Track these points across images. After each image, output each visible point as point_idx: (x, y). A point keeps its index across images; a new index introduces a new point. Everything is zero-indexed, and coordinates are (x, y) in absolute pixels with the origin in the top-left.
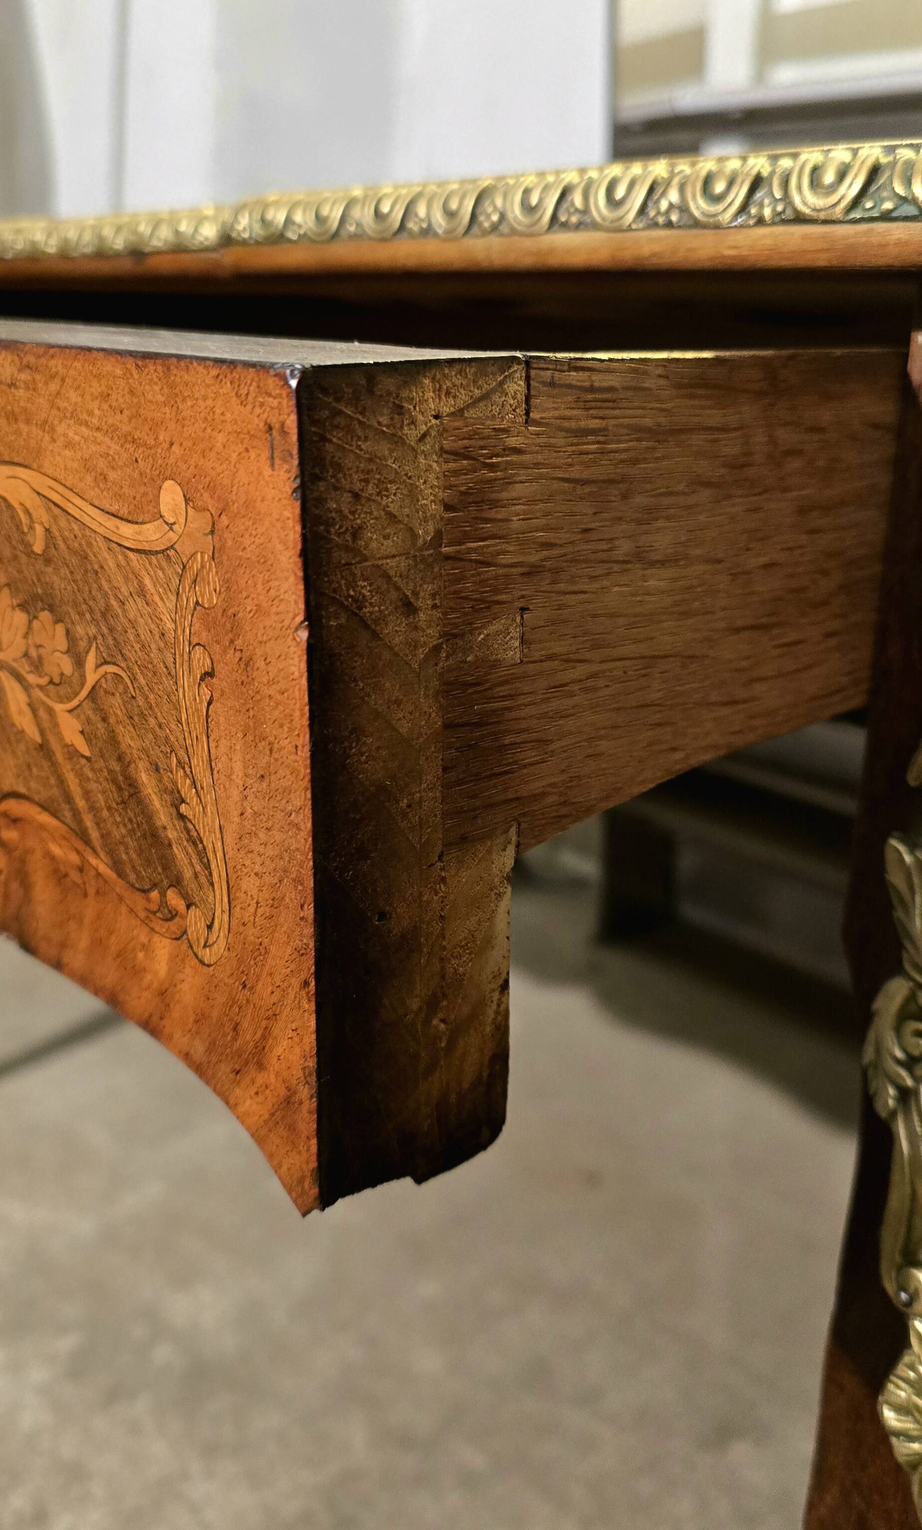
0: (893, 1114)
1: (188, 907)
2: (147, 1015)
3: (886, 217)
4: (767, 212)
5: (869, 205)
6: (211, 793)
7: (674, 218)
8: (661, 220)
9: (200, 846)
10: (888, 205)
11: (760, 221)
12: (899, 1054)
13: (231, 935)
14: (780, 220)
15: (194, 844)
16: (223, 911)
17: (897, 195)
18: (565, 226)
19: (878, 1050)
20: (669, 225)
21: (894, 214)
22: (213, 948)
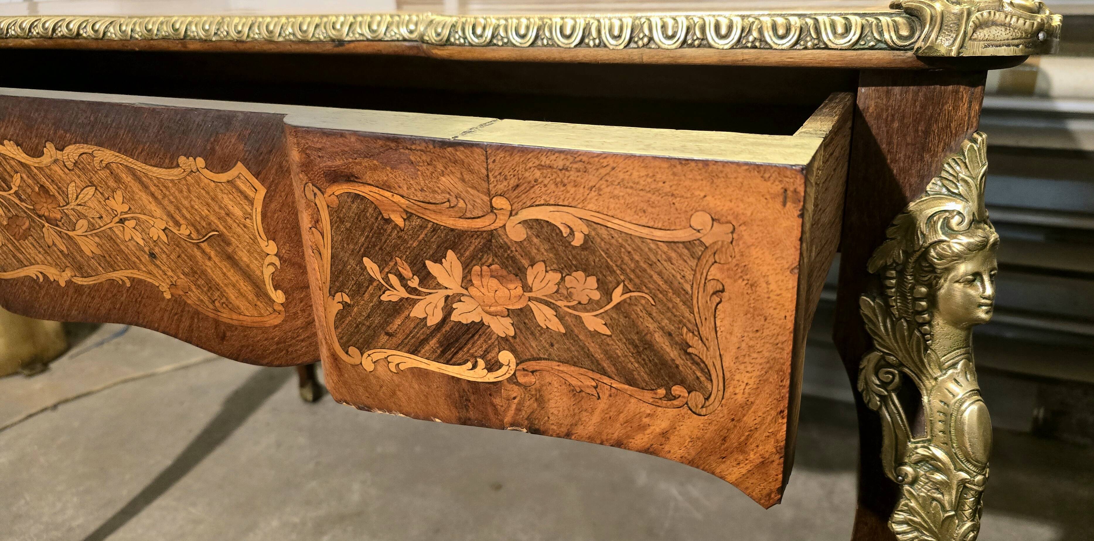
0: (880, 407)
1: (689, 393)
2: (649, 445)
3: (872, 48)
4: (809, 44)
5: (862, 43)
6: (714, 341)
7: (757, 44)
8: (749, 45)
9: (702, 365)
10: (872, 43)
11: (806, 48)
12: (878, 382)
13: (723, 400)
14: (815, 47)
15: (698, 364)
16: (718, 390)
17: (875, 39)
18: (692, 46)
19: (867, 383)
20: (755, 47)
21: (876, 47)
22: (708, 408)
